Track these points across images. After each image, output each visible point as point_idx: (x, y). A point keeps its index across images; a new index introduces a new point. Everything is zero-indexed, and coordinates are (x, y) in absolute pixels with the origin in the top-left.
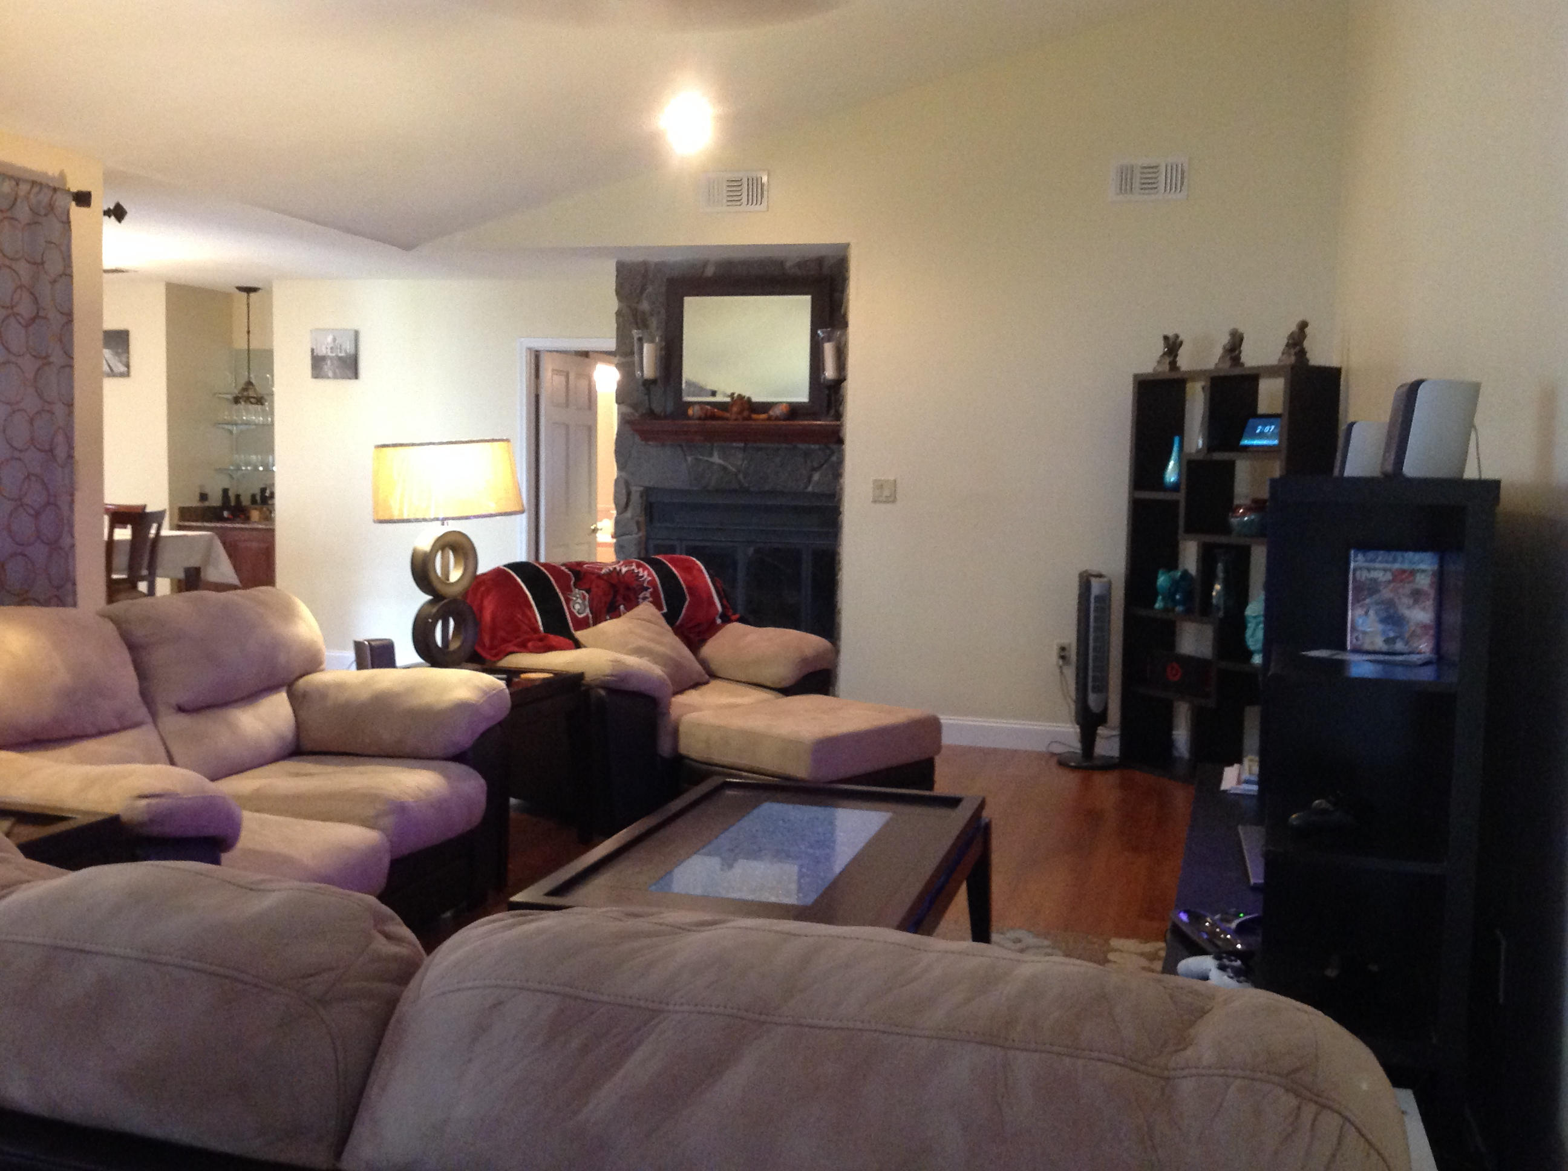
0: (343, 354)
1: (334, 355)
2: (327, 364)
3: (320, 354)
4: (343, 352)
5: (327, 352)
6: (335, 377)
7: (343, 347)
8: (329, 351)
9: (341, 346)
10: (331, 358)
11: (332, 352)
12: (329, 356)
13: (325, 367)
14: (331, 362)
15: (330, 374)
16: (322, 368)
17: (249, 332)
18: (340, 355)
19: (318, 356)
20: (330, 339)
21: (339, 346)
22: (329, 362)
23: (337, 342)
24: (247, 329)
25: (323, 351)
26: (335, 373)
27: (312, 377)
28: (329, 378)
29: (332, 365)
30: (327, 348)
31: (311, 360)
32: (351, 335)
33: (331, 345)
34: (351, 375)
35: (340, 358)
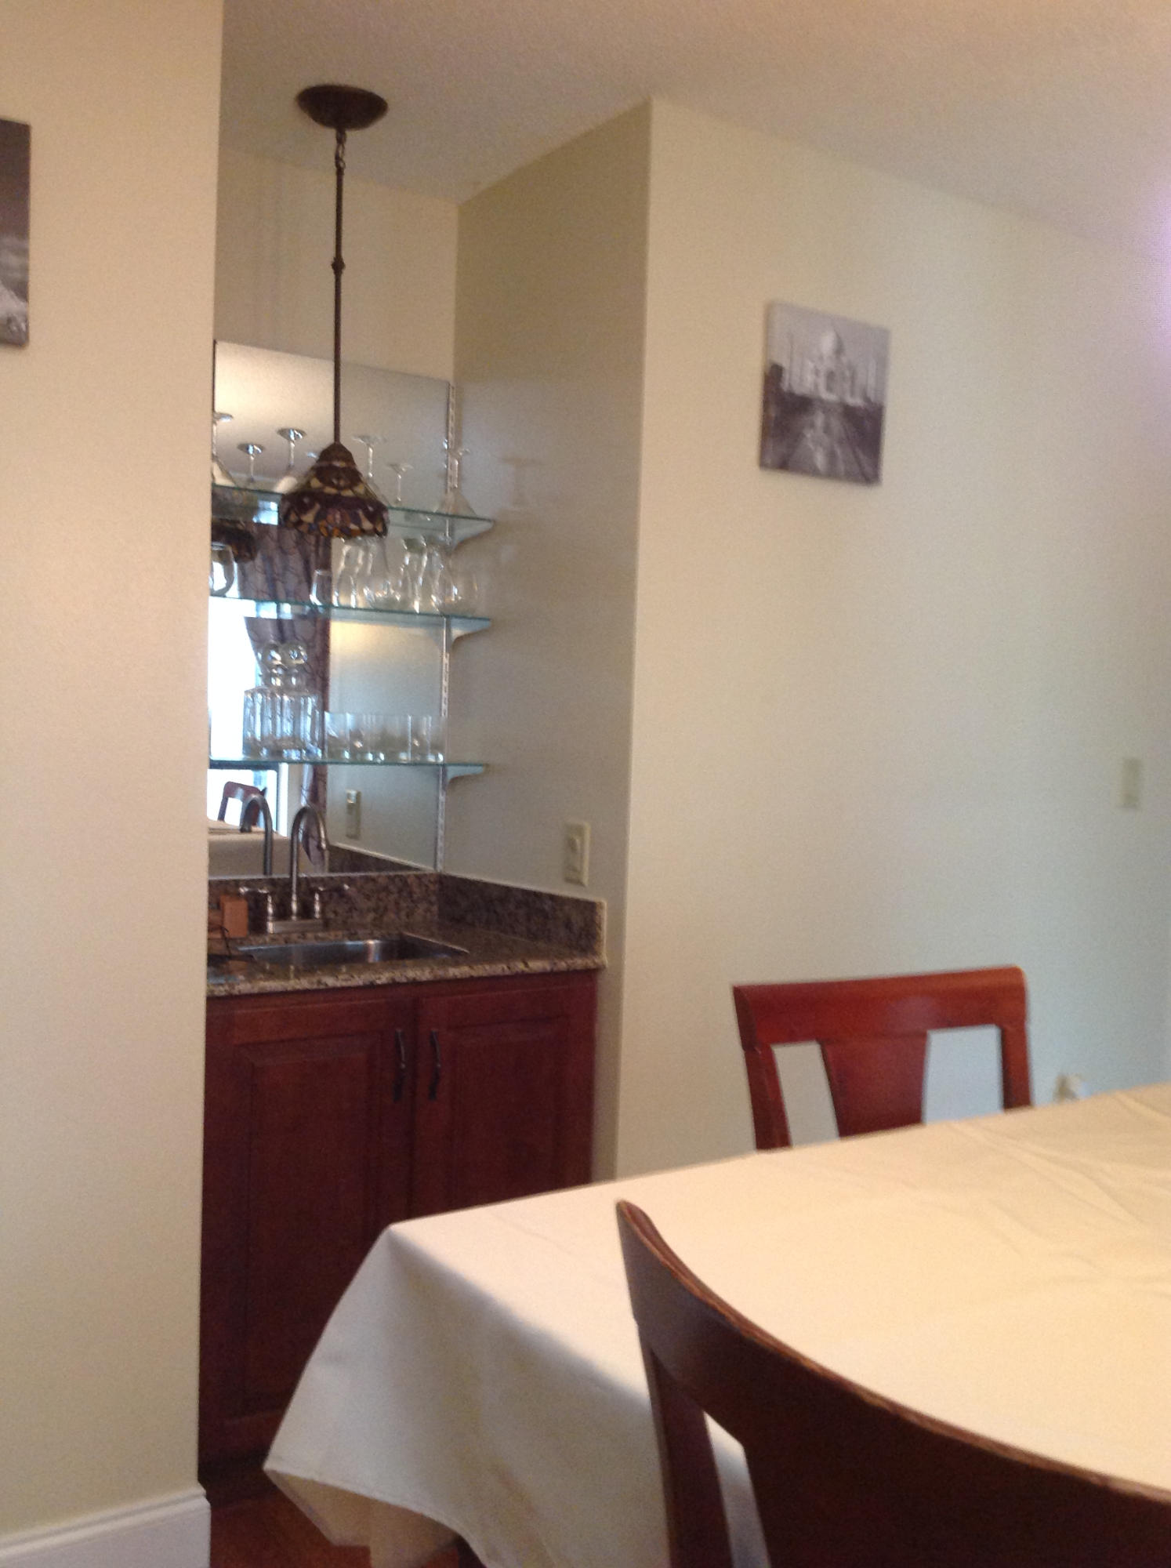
0: (855, 401)
1: (832, 397)
2: (812, 426)
3: (799, 390)
4: (857, 392)
5: (816, 386)
6: (831, 474)
7: (860, 377)
8: (822, 382)
9: (852, 372)
10: (826, 407)
11: (829, 389)
12: (821, 401)
13: (809, 434)
14: (827, 416)
15: (820, 460)
16: (798, 437)
17: (338, 266)
18: (851, 401)
19: (791, 394)
20: (827, 343)
21: (848, 374)
22: (819, 419)
23: (844, 359)
24: (332, 253)
25: (804, 379)
26: (832, 457)
27: (763, 464)
28: (814, 472)
29: (827, 429)
30: (817, 373)
31: (766, 404)
32: (878, 343)
33: (828, 364)
34: (868, 469)
35: (849, 413)
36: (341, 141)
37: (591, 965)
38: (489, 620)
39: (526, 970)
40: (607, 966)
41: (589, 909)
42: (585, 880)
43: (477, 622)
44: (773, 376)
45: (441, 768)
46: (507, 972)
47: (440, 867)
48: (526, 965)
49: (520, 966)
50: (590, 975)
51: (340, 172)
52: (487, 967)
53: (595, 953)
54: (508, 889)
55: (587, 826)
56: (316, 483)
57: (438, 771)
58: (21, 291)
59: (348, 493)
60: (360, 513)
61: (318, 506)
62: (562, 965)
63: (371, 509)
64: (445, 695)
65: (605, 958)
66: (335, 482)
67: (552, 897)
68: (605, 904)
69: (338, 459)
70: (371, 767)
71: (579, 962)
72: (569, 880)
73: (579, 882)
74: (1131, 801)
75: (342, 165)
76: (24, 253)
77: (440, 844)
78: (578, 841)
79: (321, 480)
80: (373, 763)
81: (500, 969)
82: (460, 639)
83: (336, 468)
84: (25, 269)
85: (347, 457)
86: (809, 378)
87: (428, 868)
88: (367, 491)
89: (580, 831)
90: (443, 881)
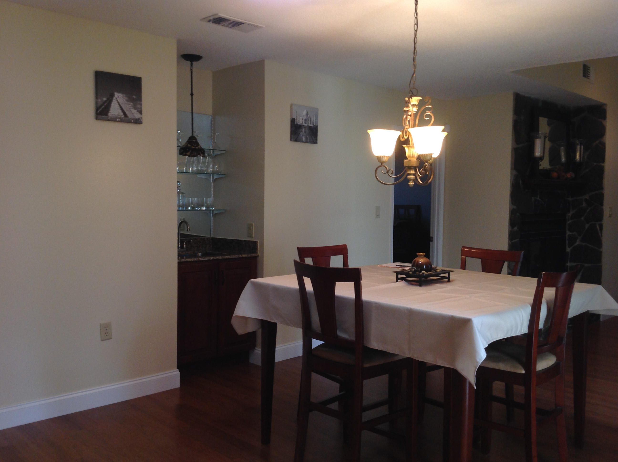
0: (311, 125)
1: (306, 125)
2: (302, 131)
4: (312, 123)
5: (302, 123)
6: (306, 142)
7: (312, 120)
9: (310, 119)
10: (305, 127)
11: (305, 123)
12: (303, 125)
13: (301, 133)
14: (305, 129)
15: (304, 139)
16: (299, 134)
17: (192, 94)
18: (310, 125)
19: (297, 124)
20: (305, 113)
21: (309, 119)
22: (303, 130)
23: (308, 116)
25: (300, 121)
26: (306, 138)
27: (291, 140)
28: (302, 141)
29: (305, 132)
30: (302, 119)
31: (291, 127)
32: (316, 112)
33: (305, 118)
34: (315, 141)
35: (310, 128)
36: (192, 65)
37: (256, 256)
38: (225, 175)
39: (242, 256)
40: (259, 255)
41: (255, 243)
42: (253, 236)
43: (221, 175)
44: (293, 121)
45: (212, 211)
46: (238, 257)
47: (212, 236)
48: (242, 255)
49: (240, 256)
50: (256, 257)
51: (192, 73)
52: (233, 256)
53: (257, 253)
54: (233, 240)
55: (254, 224)
56: (189, 145)
57: (211, 212)
58: (141, 112)
59: (197, 148)
60: (200, 152)
61: (190, 151)
62: (250, 255)
63: (202, 151)
64: (212, 193)
65: (259, 254)
66: (194, 145)
67: (245, 241)
68: (259, 241)
69: (194, 140)
70: (197, 211)
71: (253, 255)
72: (249, 237)
73: (251, 237)
74: (378, 216)
75: (192, 71)
76: (141, 105)
77: (212, 230)
78: (251, 227)
79: (190, 144)
80: (197, 210)
81: (236, 256)
82: (216, 179)
83: (194, 142)
84: (141, 108)
85: (195, 139)
86: (301, 121)
87: (209, 236)
88: (201, 147)
89: (252, 225)
90: (213, 239)
